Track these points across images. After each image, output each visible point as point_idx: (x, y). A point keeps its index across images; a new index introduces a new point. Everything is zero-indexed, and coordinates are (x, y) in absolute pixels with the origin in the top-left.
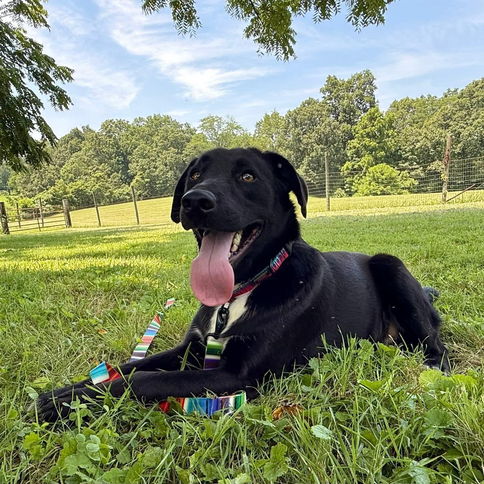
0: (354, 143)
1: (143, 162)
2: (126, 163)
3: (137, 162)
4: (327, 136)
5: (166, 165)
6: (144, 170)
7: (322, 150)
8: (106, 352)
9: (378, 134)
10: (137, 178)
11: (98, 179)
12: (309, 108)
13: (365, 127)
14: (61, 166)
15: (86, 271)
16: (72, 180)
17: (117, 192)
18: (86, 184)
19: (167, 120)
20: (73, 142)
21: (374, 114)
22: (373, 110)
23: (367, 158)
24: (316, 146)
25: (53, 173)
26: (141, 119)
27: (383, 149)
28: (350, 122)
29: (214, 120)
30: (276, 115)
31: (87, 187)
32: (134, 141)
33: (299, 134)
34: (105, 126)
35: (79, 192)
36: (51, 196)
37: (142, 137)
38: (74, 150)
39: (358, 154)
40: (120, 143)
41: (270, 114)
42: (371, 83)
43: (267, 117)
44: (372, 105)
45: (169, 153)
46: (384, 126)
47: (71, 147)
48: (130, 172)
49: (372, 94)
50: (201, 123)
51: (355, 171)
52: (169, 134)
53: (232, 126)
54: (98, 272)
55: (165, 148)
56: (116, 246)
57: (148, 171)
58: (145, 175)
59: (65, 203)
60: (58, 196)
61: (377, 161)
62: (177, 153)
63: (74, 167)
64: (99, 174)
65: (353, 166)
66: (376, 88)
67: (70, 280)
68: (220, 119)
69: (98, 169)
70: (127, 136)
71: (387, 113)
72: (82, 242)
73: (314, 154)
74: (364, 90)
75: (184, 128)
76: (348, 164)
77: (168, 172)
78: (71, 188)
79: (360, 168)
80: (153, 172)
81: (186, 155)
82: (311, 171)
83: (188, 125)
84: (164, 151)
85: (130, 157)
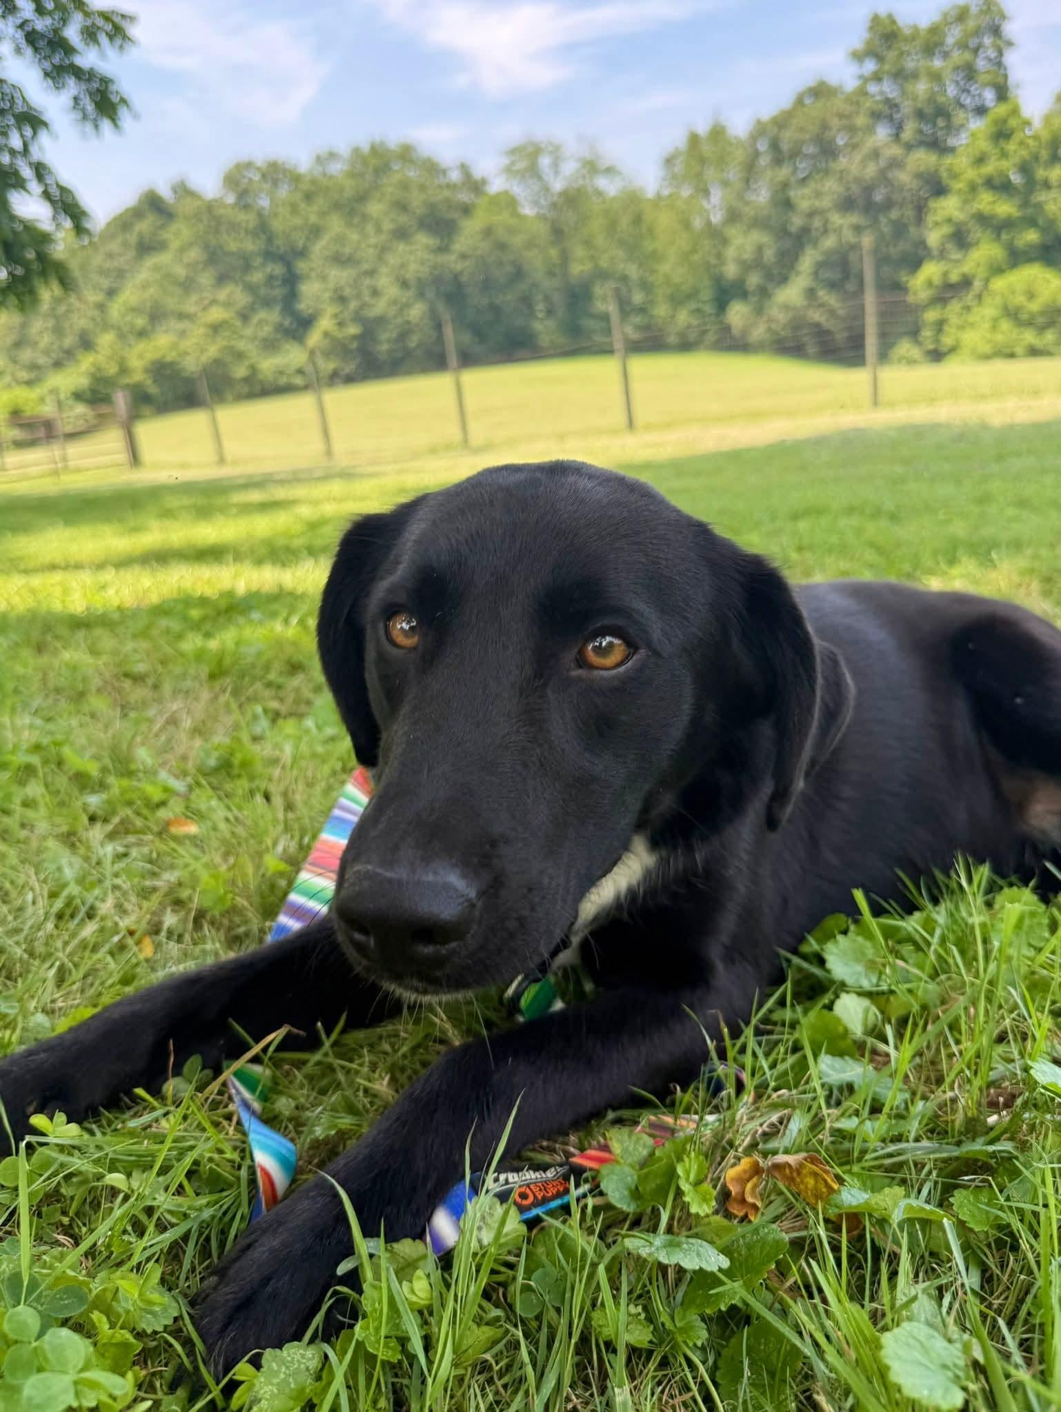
0: (949, 207)
1: (340, 276)
2: (291, 281)
3: (324, 278)
4: (868, 190)
5: (405, 285)
6: (341, 299)
7: (858, 229)
8: (178, 903)
9: (1016, 179)
10: (325, 323)
11: (215, 328)
12: (815, 108)
13: (980, 160)
14: (111, 293)
15: (161, 610)
16: (142, 334)
17: (268, 365)
18: (183, 348)
19: (406, 154)
21: (1005, 121)
22: (1002, 110)
23: (986, 251)
24: (837, 219)
25: (93, 319)
26: (332, 156)
27: (1032, 222)
28: (937, 145)
29: (539, 153)
30: (718, 133)
31: (183, 353)
32: (313, 218)
33: (785, 186)
34: (233, 179)
35: (162, 370)
36: (86, 380)
37: (338, 207)
38: (146, 248)
39: (960, 239)
40: (276, 227)
41: (702, 129)
42: (996, 31)
43: (694, 140)
44: (1002, 93)
45: (414, 252)
46: (1036, 158)
48: (303, 306)
49: (999, 64)
50: (507, 160)
51: (950, 291)
52: (411, 195)
53: (591, 167)
54: (195, 613)
55: (402, 234)
56: (262, 526)
57: (354, 304)
58: (347, 315)
59: (121, 401)
60: (104, 381)
61: (1017, 258)
62: (436, 251)
63: (151, 298)
64: (216, 314)
65: (945, 274)
66: (1010, 44)
67: (107, 642)
68: (559, 147)
69: (213, 302)
71: (1047, 119)
72: (167, 514)
73: (829, 243)
74: (976, 51)
75: (454, 176)
76: (931, 271)
77: (410, 306)
78: (140, 357)
79: (966, 283)
80: (369, 305)
81: (464, 256)
82: (822, 294)
83: (464, 169)
84: (401, 247)
85: (301, 266)
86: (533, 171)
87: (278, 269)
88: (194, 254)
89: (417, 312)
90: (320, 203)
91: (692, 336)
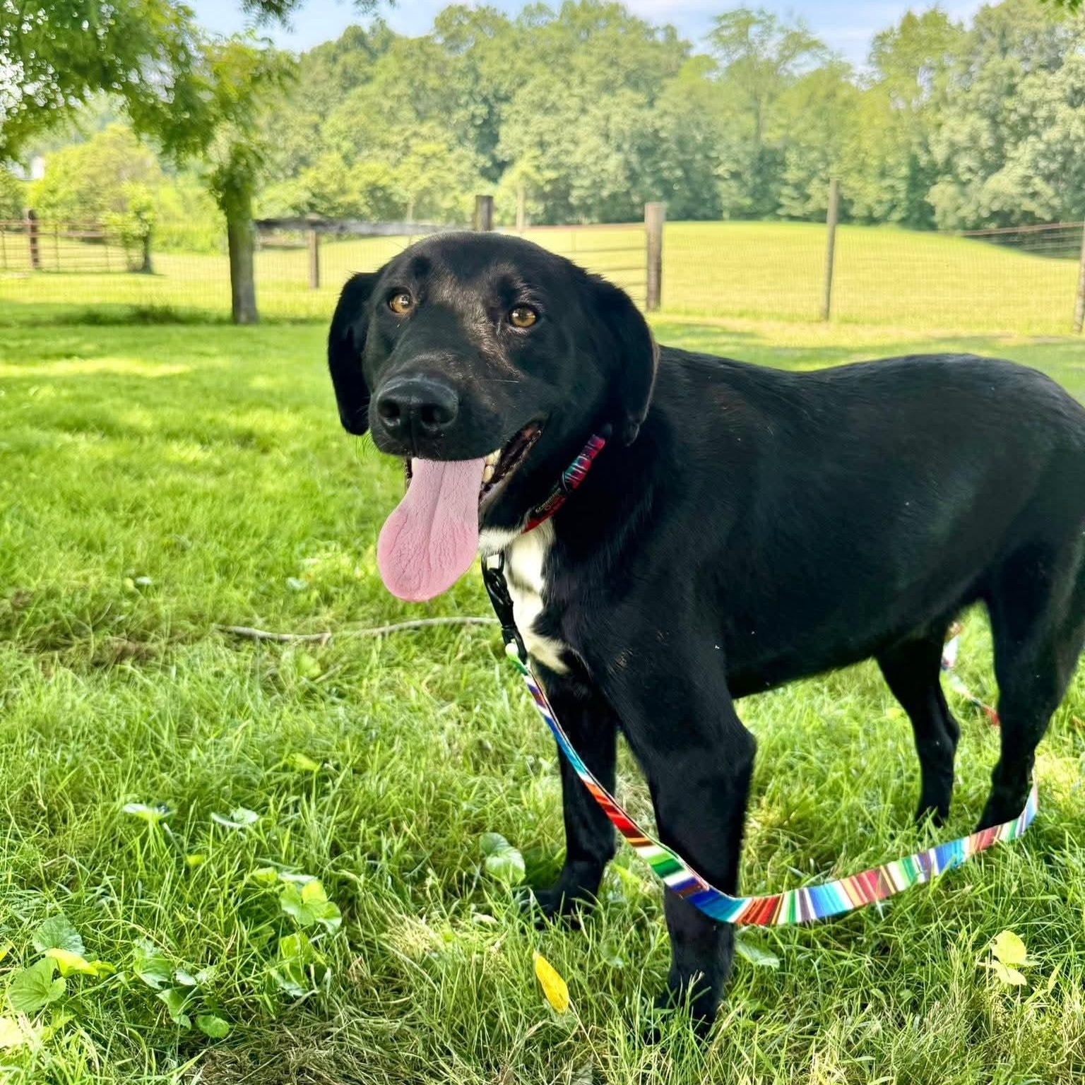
1: (542, 122)
2: (492, 122)
3: (527, 122)
5: (607, 136)
6: (542, 145)
10: (523, 165)
11: (427, 159)
18: (395, 173)
19: (614, 13)
20: (350, 58)
25: (307, 137)
26: (541, 9)
29: (749, 21)
30: (935, 19)
31: (396, 180)
32: (520, 64)
34: (443, 22)
36: (305, 196)
37: (543, 57)
38: (350, 81)
40: (483, 68)
41: (919, 12)
43: (909, 21)
45: (618, 105)
47: (345, 72)
48: (502, 150)
50: (716, 26)
52: (622, 51)
55: (608, 87)
57: (553, 150)
58: (544, 161)
60: (323, 197)
62: (640, 107)
63: (357, 124)
68: (771, 18)
70: (503, 50)
73: (1052, 134)
75: (660, 37)
77: (607, 157)
78: (357, 180)
80: (568, 152)
81: (664, 113)
82: (1039, 184)
83: (671, 32)
84: (605, 99)
85: (505, 109)
86: (741, 38)
87: (482, 110)
88: (402, 88)
89: (614, 163)
90: (528, 51)
91: (879, 211)
